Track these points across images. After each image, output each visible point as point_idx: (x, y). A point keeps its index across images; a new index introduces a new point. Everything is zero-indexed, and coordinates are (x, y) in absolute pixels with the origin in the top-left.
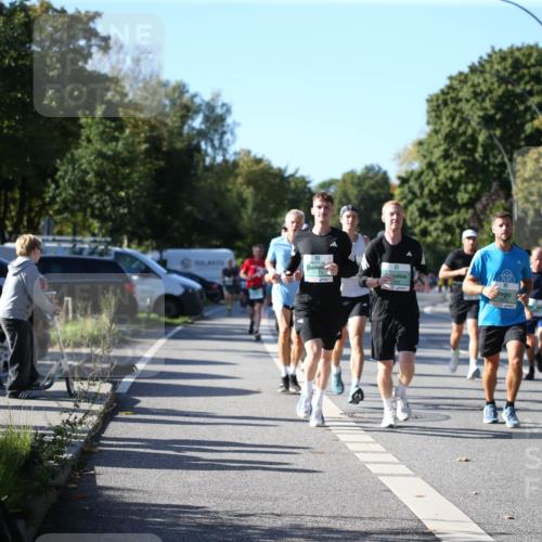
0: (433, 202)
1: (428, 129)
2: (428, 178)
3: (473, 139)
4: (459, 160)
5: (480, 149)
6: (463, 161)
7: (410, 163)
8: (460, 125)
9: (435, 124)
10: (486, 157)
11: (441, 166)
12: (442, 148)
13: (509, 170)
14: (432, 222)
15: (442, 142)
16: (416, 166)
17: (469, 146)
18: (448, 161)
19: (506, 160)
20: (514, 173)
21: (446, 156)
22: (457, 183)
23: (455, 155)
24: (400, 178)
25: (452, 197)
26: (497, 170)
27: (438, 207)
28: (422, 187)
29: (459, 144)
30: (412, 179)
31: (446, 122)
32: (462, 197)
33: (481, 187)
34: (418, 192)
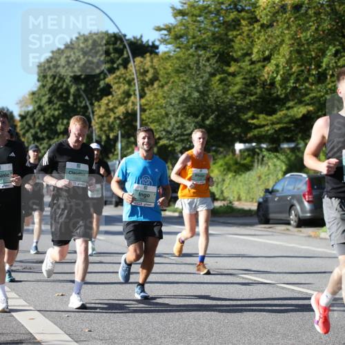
0: (42, 131)
1: (38, 84)
2: (38, 116)
3: (67, 91)
4: (58, 105)
5: (71, 97)
6: (60, 105)
7: (27, 106)
8: (59, 82)
9: (43, 81)
10: (75, 102)
11: (47, 108)
12: (47, 96)
13: (90, 110)
14: (41, 144)
15: (47, 93)
16: (31, 108)
17: (65, 95)
18: (51, 105)
19: (88, 104)
20: (93, 112)
21: (50, 102)
22: (57, 119)
23: (55, 101)
24: (20, 116)
25: (53, 127)
26: (82, 110)
27: (45, 134)
28: (34, 122)
29: (58, 94)
30: (28, 116)
31: (50, 80)
32: (60, 128)
34: (32, 125)
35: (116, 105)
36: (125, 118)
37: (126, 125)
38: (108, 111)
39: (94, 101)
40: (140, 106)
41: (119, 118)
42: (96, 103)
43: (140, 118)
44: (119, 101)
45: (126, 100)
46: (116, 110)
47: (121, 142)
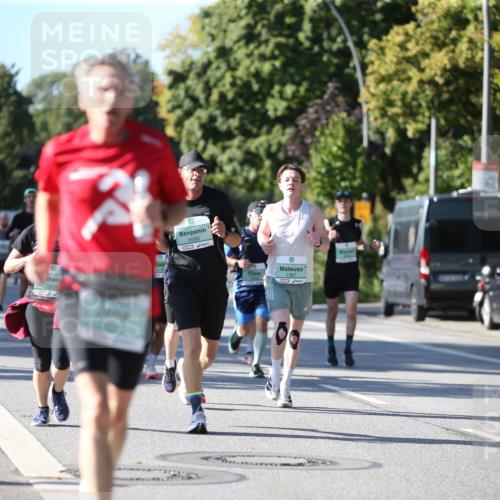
0: (228, 115)
2: (218, 74)
3: (296, 9)
4: (271, 45)
5: (307, 26)
6: (278, 46)
10: (316, 39)
11: (240, 53)
12: (243, 23)
13: (355, 62)
14: (224, 149)
15: (243, 12)
16: (198, 56)
17: (289, 20)
18: (252, 46)
19: (350, 44)
20: (364, 67)
21: (250, 37)
22: (267, 83)
23: (264, 35)
24: (171, 73)
25: (258, 106)
26: (335, 61)
27: (234, 123)
28: (208, 89)
29: (272, 17)
30: (192, 75)
32: (275, 106)
33: (307, 91)
34: (202, 97)
35: (427, 48)
36: (447, 83)
37: (450, 101)
38: (405, 65)
39: (366, 37)
40: (492, 51)
41: (432, 82)
42: (373, 44)
43: (490, 83)
44: (436, 38)
45: (454, 34)
46: (425, 63)
47: (438, 148)
